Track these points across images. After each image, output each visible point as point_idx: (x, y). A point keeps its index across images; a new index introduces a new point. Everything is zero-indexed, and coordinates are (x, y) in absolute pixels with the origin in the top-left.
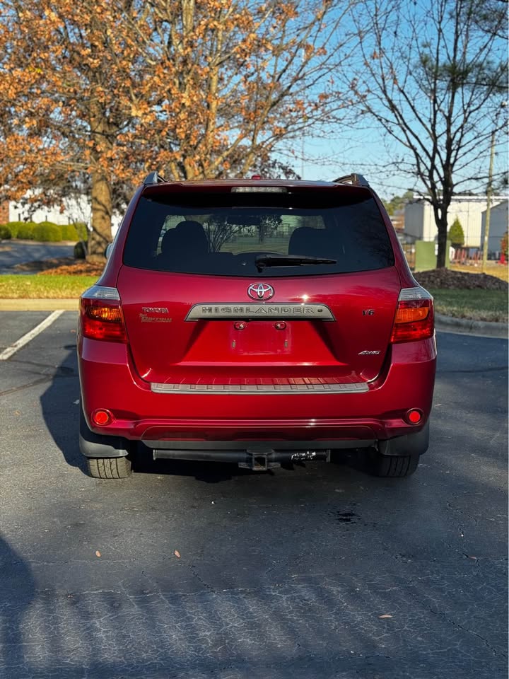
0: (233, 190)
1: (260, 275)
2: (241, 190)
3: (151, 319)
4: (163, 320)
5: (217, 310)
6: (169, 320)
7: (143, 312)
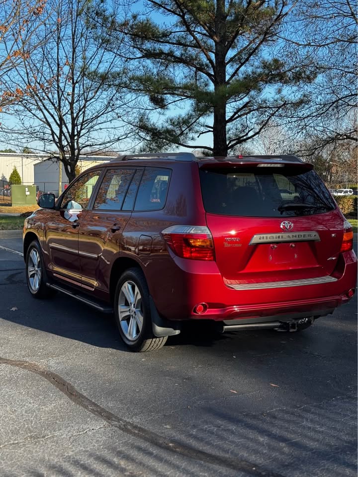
0: (258, 166)
1: (282, 216)
2: (262, 165)
3: (229, 245)
4: (237, 245)
5: (267, 238)
6: (240, 245)
7: (226, 241)
